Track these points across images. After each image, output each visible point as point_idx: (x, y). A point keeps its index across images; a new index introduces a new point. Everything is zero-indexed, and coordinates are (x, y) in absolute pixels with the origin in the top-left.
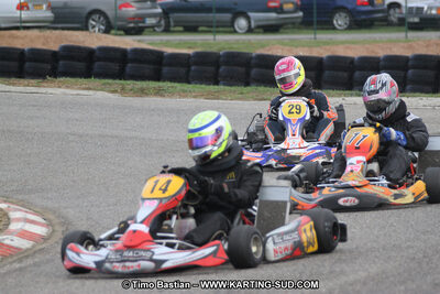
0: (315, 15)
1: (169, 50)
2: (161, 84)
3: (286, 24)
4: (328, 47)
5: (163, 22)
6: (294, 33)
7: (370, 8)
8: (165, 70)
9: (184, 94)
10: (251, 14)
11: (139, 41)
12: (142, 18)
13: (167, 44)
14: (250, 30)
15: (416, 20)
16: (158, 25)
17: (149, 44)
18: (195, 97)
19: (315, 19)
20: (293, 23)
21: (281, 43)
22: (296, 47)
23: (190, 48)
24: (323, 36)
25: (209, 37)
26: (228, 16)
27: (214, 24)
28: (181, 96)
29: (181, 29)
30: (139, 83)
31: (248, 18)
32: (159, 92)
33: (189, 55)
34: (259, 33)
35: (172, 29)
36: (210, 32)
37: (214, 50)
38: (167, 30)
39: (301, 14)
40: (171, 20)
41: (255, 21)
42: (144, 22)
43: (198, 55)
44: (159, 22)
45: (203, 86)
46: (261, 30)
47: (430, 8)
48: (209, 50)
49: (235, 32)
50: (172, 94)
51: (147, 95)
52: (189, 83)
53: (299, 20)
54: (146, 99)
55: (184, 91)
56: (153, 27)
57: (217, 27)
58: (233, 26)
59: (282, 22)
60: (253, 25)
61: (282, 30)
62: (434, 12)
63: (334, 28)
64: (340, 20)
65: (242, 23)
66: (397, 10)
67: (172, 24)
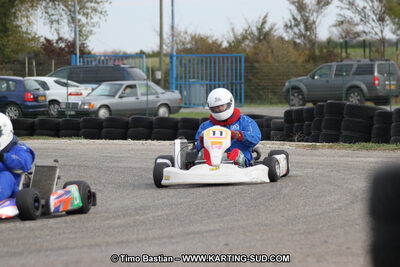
7: (35, 103)
47: (83, 104)
62: (86, 107)
66: (56, 106)
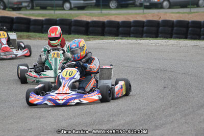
0: (101, 2)
1: (33, 18)
2: (29, 33)
3: (88, 6)
4: (107, 16)
5: (30, 5)
6: (91, 10)
8: (32, 27)
10: (71, 1)
11: (20, 14)
12: (21, 3)
13: (32, 15)
14: (71, 9)
15: (148, 4)
16: (28, 6)
17: (24, 15)
19: (101, 4)
20: (91, 6)
21: (86, 15)
22: (93, 16)
23: (43, 17)
24: (105, 11)
25: (52, 12)
26: (61, 2)
27: (54, 6)
28: (39, 39)
29: (39, 8)
31: (70, 3)
32: (28, 38)
33: (43, 20)
35: (35, 8)
36: (52, 9)
37: (54, 18)
38: (32, 8)
39: (95, 1)
41: (74, 4)
42: (21, 5)
43: (47, 20)
46: (76, 9)
48: (52, 18)
49: (64, 9)
50: (35, 38)
52: (43, 33)
53: (94, 4)
55: (40, 37)
56: (26, 7)
57: (56, 7)
58: (63, 7)
59: (86, 5)
60: (72, 6)
61: (86, 9)
63: (110, 8)
64: (113, 4)
65: (67, 5)
67: (35, 5)
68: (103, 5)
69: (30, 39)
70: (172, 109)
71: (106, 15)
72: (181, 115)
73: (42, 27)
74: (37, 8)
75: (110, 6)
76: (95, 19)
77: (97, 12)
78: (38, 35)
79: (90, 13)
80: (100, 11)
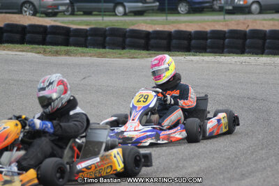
0: (166, 5)
1: (74, 27)
2: (68, 48)
3: (148, 10)
4: (175, 25)
5: (70, 9)
6: (153, 16)
8: (72, 39)
9: (83, 54)
10: (126, 4)
11: (55, 21)
12: (56, 6)
13: (72, 22)
14: (125, 14)
15: (230, 8)
16: (67, 11)
17: (63, 23)
18: (90, 56)
19: (167, 7)
20: (153, 10)
21: (145, 22)
22: (155, 24)
23: (87, 25)
24: (172, 18)
25: (99, 18)
26: (111, 5)
27: (102, 10)
28: (81, 56)
29: (82, 13)
30: (55, 47)
31: (124, 7)
32: (67, 54)
33: (86, 30)
34: (131, 16)
35: (76, 13)
36: (100, 15)
37: (103, 26)
38: (73, 14)
39: (157, 4)
40: (75, 8)
41: (129, 8)
42: (58, 9)
43: (92, 29)
44: (68, 8)
45: (96, 49)
46: (132, 14)
48: (99, 27)
49: (116, 15)
50: (75, 55)
51: (60, 55)
52: (86, 47)
53: (157, 8)
54: (59, 57)
56: (64, 12)
57: (105, 12)
58: (115, 12)
59: (146, 9)
60: (127, 10)
61: (145, 14)
63: (179, 13)
64: (182, 8)
65: (120, 9)
67: (76, 10)
68: (169, 9)
69: (69, 55)
70: (264, 152)
71: (173, 22)
72: (276, 160)
73: (86, 40)
74: (79, 13)
75: (178, 11)
76: (158, 28)
77: (160, 18)
78: (80, 49)
79: (151, 20)
80: (165, 18)
